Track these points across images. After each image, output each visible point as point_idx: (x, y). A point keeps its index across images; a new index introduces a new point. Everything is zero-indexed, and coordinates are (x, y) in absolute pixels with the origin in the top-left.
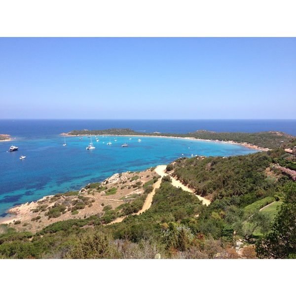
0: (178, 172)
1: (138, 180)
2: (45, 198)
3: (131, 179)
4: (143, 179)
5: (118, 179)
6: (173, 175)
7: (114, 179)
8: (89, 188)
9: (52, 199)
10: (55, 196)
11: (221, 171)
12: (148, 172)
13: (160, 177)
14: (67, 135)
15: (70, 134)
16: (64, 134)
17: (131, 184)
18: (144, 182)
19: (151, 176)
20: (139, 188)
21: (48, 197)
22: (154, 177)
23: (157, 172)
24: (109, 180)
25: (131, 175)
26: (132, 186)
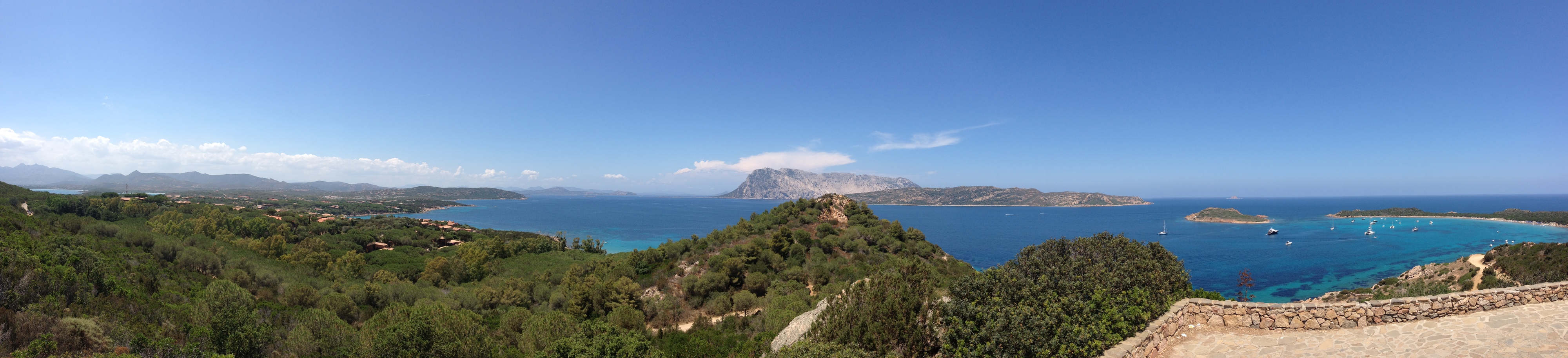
0: (1502, 262)
1: (1449, 274)
2: (1327, 295)
3: (1439, 273)
4: (1455, 272)
5: (1421, 273)
6: (1496, 266)
7: (1416, 273)
8: (1384, 283)
9: (1338, 296)
10: (1341, 293)
11: (1560, 261)
12: (1460, 263)
13: (1478, 269)
14: (1334, 216)
15: (1338, 215)
16: (1330, 215)
17: (1440, 280)
18: (1457, 276)
19: (1465, 268)
20: (1453, 284)
21: (1332, 294)
22: (1471, 270)
23: (1473, 263)
24: (1409, 274)
25: (1438, 268)
26: (1443, 281)
